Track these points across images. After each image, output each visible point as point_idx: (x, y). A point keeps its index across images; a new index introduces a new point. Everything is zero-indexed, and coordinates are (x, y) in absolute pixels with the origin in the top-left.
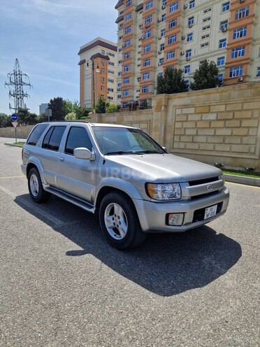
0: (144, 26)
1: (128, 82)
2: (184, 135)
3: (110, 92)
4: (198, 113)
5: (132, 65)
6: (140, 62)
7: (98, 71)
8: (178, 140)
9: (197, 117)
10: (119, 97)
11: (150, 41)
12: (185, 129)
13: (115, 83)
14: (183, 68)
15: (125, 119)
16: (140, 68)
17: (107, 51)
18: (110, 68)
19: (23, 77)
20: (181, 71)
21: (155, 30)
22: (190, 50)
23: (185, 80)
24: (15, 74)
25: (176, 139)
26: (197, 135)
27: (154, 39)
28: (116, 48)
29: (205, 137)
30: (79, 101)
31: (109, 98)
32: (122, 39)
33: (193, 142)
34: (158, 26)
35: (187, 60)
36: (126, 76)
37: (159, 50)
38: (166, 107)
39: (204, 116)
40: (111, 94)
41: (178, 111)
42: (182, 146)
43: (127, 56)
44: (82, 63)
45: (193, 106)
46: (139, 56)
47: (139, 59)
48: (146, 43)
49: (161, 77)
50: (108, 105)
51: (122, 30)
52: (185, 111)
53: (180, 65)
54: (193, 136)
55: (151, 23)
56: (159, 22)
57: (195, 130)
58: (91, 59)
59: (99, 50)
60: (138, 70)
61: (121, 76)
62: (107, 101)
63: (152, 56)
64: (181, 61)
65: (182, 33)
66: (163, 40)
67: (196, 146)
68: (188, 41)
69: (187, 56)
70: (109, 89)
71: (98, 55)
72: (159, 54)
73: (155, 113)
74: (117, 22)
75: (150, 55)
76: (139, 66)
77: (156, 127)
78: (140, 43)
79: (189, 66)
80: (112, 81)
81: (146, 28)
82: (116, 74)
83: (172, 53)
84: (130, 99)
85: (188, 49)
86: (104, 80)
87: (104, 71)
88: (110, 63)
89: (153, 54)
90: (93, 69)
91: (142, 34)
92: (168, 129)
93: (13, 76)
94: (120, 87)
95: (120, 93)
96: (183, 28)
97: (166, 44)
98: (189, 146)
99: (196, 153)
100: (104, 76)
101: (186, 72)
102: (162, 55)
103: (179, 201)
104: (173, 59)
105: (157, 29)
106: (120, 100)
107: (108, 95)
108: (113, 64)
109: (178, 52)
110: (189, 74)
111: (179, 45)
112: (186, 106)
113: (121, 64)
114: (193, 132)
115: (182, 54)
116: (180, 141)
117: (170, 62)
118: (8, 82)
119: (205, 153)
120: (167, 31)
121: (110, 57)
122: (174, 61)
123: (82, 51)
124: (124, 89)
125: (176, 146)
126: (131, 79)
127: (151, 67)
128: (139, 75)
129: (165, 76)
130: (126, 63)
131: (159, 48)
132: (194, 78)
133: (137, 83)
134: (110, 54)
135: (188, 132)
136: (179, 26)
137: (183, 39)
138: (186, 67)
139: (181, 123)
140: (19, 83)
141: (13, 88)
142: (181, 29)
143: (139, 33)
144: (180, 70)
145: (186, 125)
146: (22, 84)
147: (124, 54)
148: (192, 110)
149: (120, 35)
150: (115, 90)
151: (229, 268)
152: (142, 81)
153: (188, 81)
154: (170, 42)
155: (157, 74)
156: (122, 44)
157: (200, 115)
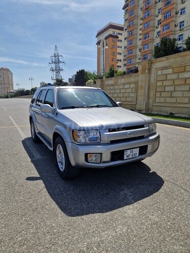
0: (144, 8)
1: (132, 53)
2: (164, 91)
3: (118, 62)
4: (175, 73)
5: (135, 40)
6: (141, 37)
7: (107, 47)
8: (159, 96)
9: (175, 76)
10: (125, 65)
11: (149, 19)
12: (165, 86)
13: (123, 55)
14: (177, 37)
15: (119, 82)
16: (141, 41)
17: (117, 31)
18: (119, 44)
19: (60, 57)
20: (175, 40)
21: (153, 10)
22: (183, 22)
23: (179, 46)
24: (55, 56)
25: (158, 95)
26: (175, 91)
27: (152, 17)
28: (123, 28)
29: (181, 92)
30: (96, 71)
31: (118, 66)
32: (127, 21)
33: (171, 97)
34: (155, 6)
35: (181, 30)
36: (130, 49)
37: (156, 25)
38: (150, 70)
39: (180, 74)
40: (119, 64)
41: (159, 73)
42: (162, 100)
43: (131, 33)
44: (98, 43)
45: (171, 67)
46: (141, 32)
47: (140, 35)
48: (145, 21)
49: (157, 46)
50: (116, 72)
51: (127, 14)
52: (165, 72)
53: (175, 34)
54: (171, 92)
55: (150, 5)
56: (156, 3)
57: (173, 87)
58: (105, 39)
59: (110, 32)
60: (139, 43)
61: (126, 49)
62: (116, 69)
63: (151, 31)
64: (175, 32)
65: (176, 9)
66: (160, 17)
67: (174, 100)
68: (181, 14)
69: (180, 27)
70: (118, 60)
71: (111, 36)
72: (157, 28)
73: (140, 76)
74: (123, 9)
75: (149, 30)
76: (140, 40)
77: (141, 86)
78: (141, 22)
79: (182, 35)
80: (120, 54)
81: (146, 9)
82: (123, 48)
83: (167, 26)
84: (133, 66)
85: (181, 20)
86: (114, 54)
87: (114, 47)
88: (119, 41)
89: (152, 29)
90: (103, 46)
91: (142, 15)
92: (151, 88)
93: (54, 58)
94: (125, 58)
95: (125, 62)
96: (177, 4)
97: (163, 20)
98: (168, 100)
99: (174, 105)
100: (114, 50)
101: (179, 40)
102: (159, 29)
103: (99, 144)
104: (168, 30)
105: (155, 9)
106: (126, 67)
107: (118, 65)
108: (121, 41)
109: (172, 24)
110: (183, 42)
111: (174, 19)
112: (166, 68)
113: (127, 40)
114: (172, 89)
115: (176, 26)
116: (160, 97)
117: (166, 33)
118: (51, 62)
119: (182, 105)
120: (164, 9)
121: (119, 36)
122: (169, 32)
123: (99, 34)
124: (129, 59)
125: (157, 100)
126: (134, 50)
127: (150, 39)
128: (140, 47)
129: (161, 45)
130: (131, 38)
131: (156, 23)
132: (186, 44)
133: (139, 53)
134: (119, 34)
135: (167, 89)
136: (173, 4)
137: (177, 13)
138: (179, 36)
139: (161, 82)
140: (57, 62)
141: (53, 66)
142: (174, 6)
143: (140, 14)
144: (173, 39)
145: (166, 83)
146: (59, 62)
147: (129, 32)
148: (170, 71)
149: (126, 18)
150: (122, 61)
151: (138, 200)
152: (142, 51)
153: (181, 47)
154: (165, 17)
155: (155, 44)
156: (127, 24)
157: (177, 75)
